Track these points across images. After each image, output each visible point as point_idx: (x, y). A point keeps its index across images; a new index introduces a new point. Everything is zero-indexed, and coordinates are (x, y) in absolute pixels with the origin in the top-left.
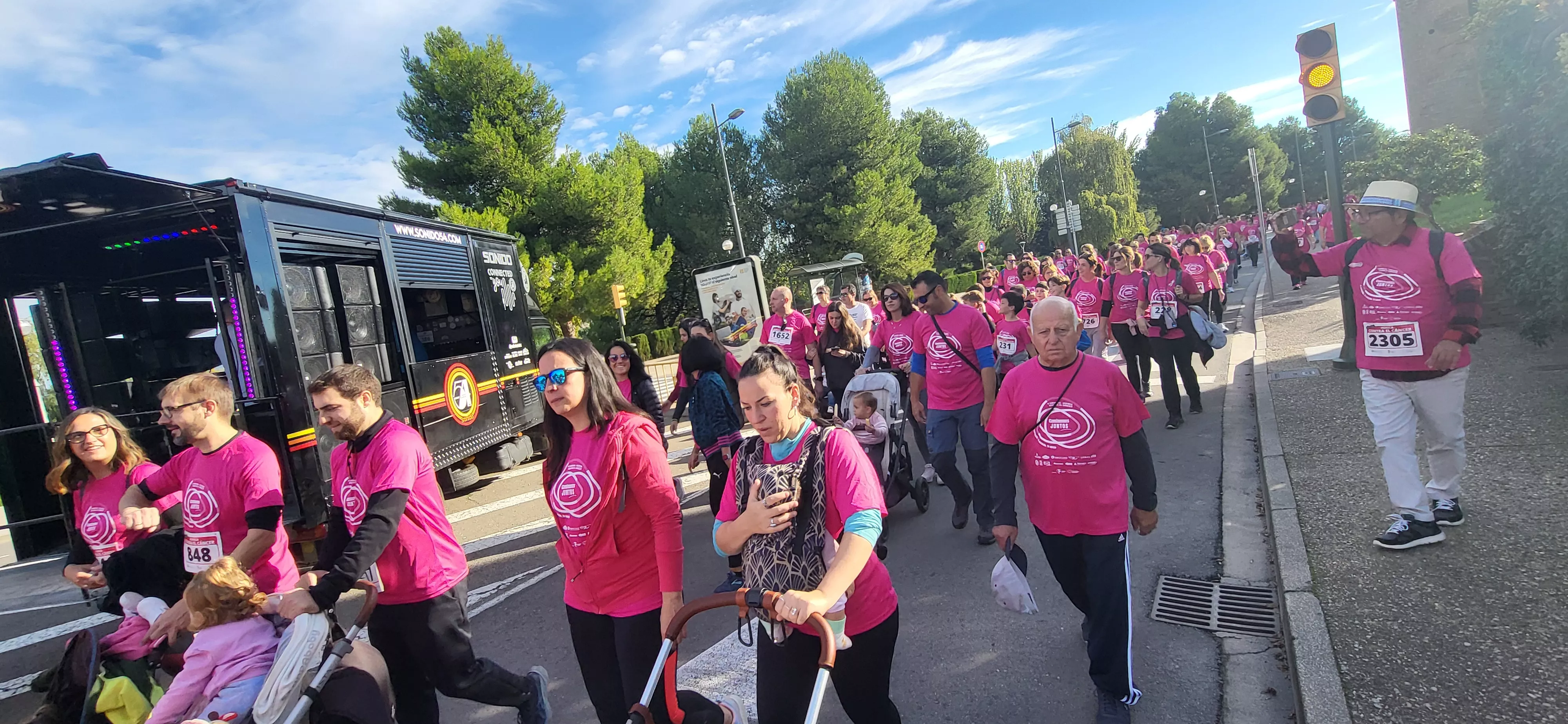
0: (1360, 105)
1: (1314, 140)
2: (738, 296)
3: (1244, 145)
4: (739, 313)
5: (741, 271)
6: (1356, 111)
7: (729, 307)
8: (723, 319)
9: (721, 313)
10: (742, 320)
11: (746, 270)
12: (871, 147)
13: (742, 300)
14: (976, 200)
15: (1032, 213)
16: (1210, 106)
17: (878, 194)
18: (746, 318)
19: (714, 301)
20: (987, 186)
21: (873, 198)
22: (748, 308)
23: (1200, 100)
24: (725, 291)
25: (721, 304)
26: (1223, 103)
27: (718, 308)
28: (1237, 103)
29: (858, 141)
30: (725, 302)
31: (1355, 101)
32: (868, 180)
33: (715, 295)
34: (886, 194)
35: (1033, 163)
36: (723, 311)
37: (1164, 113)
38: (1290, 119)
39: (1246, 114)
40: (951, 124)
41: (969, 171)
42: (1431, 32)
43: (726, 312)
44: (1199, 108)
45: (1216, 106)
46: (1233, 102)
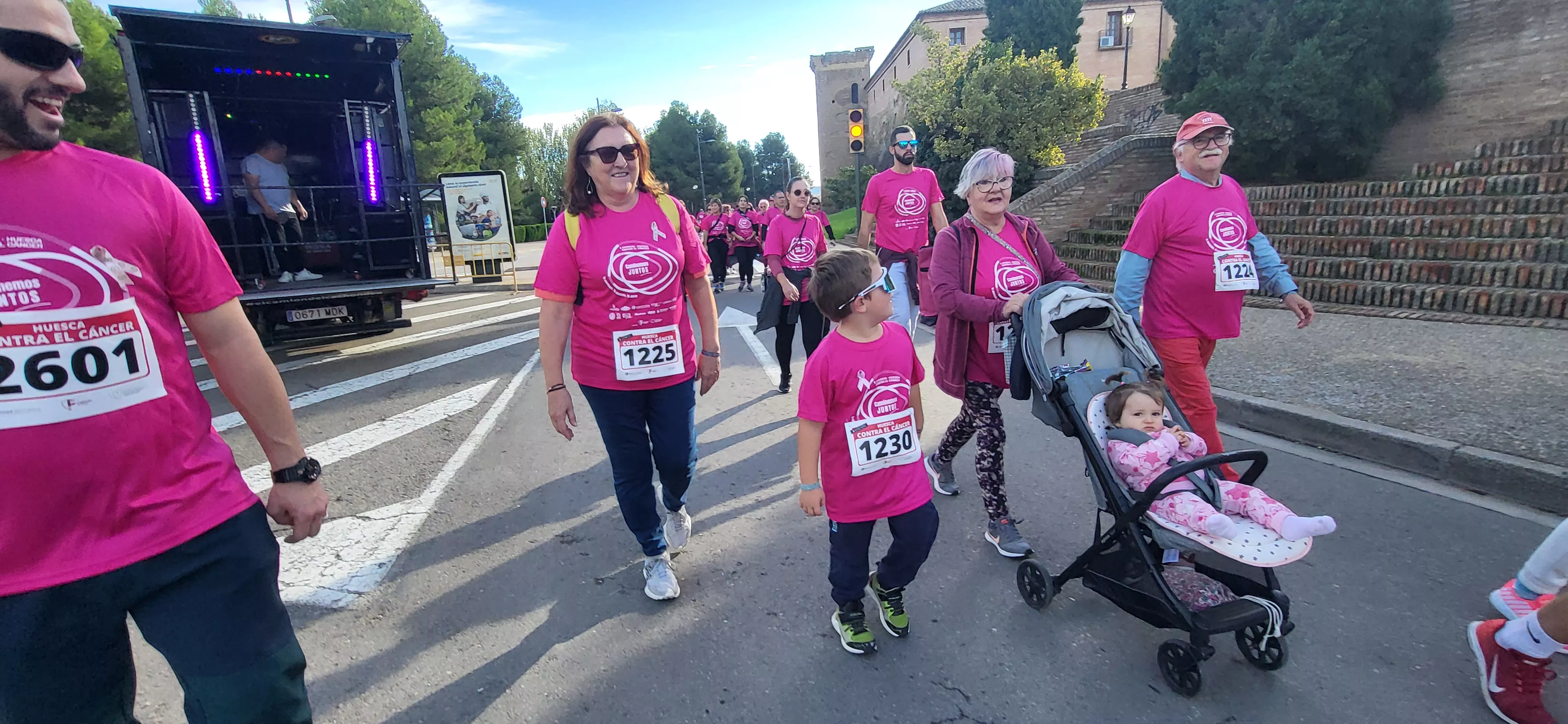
0: (786, 141)
1: (758, 160)
2: (485, 201)
3: (721, 155)
4: (485, 214)
5: (491, 181)
6: (783, 146)
7: (475, 209)
8: (468, 218)
9: (466, 213)
10: (487, 220)
11: (496, 181)
12: (440, 86)
13: (488, 204)
14: (509, 158)
15: (546, 182)
16: (699, 118)
17: (451, 135)
18: (492, 218)
19: (460, 202)
20: (519, 148)
21: (448, 138)
22: (494, 210)
23: (692, 112)
24: (471, 195)
25: (467, 206)
26: (708, 118)
27: (463, 208)
28: (718, 121)
29: (425, 78)
30: (472, 204)
31: (783, 138)
32: (441, 120)
33: (461, 197)
34: (460, 137)
35: (544, 134)
36: (468, 211)
37: (666, 115)
38: (745, 141)
39: (722, 132)
40: (486, 78)
41: (502, 131)
42: (833, 102)
43: (471, 212)
44: (692, 118)
45: (703, 120)
46: (715, 119)
